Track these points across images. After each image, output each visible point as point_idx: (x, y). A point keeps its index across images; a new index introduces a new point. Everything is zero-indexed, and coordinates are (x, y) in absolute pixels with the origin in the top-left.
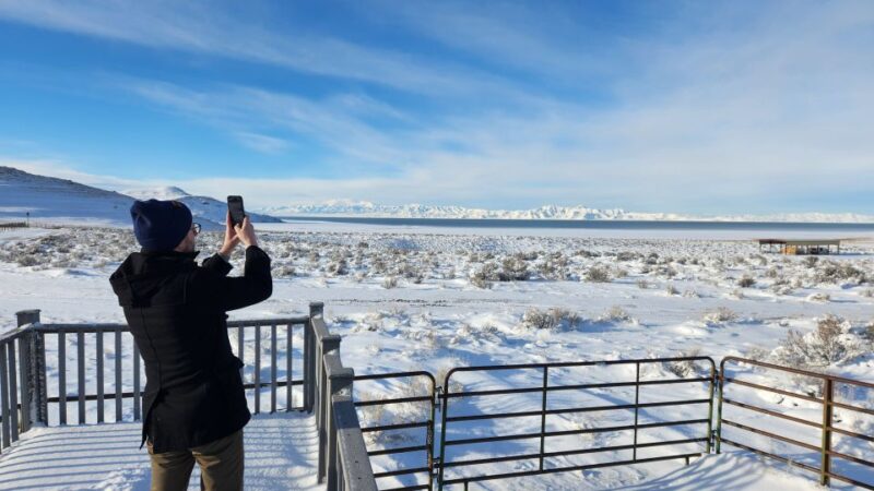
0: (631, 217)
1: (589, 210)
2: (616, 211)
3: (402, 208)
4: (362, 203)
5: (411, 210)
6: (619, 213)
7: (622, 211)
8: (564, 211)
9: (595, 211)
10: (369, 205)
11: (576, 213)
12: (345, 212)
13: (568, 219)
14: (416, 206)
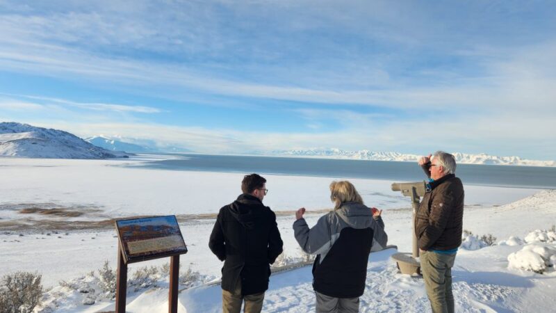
0: (525, 163)
1: (489, 157)
2: (513, 158)
3: (356, 152)
4: (332, 149)
5: (362, 154)
6: (515, 159)
7: (517, 158)
8: (468, 157)
9: (494, 158)
10: (337, 150)
11: (478, 159)
12: (321, 155)
13: (471, 163)
14: (366, 151)
